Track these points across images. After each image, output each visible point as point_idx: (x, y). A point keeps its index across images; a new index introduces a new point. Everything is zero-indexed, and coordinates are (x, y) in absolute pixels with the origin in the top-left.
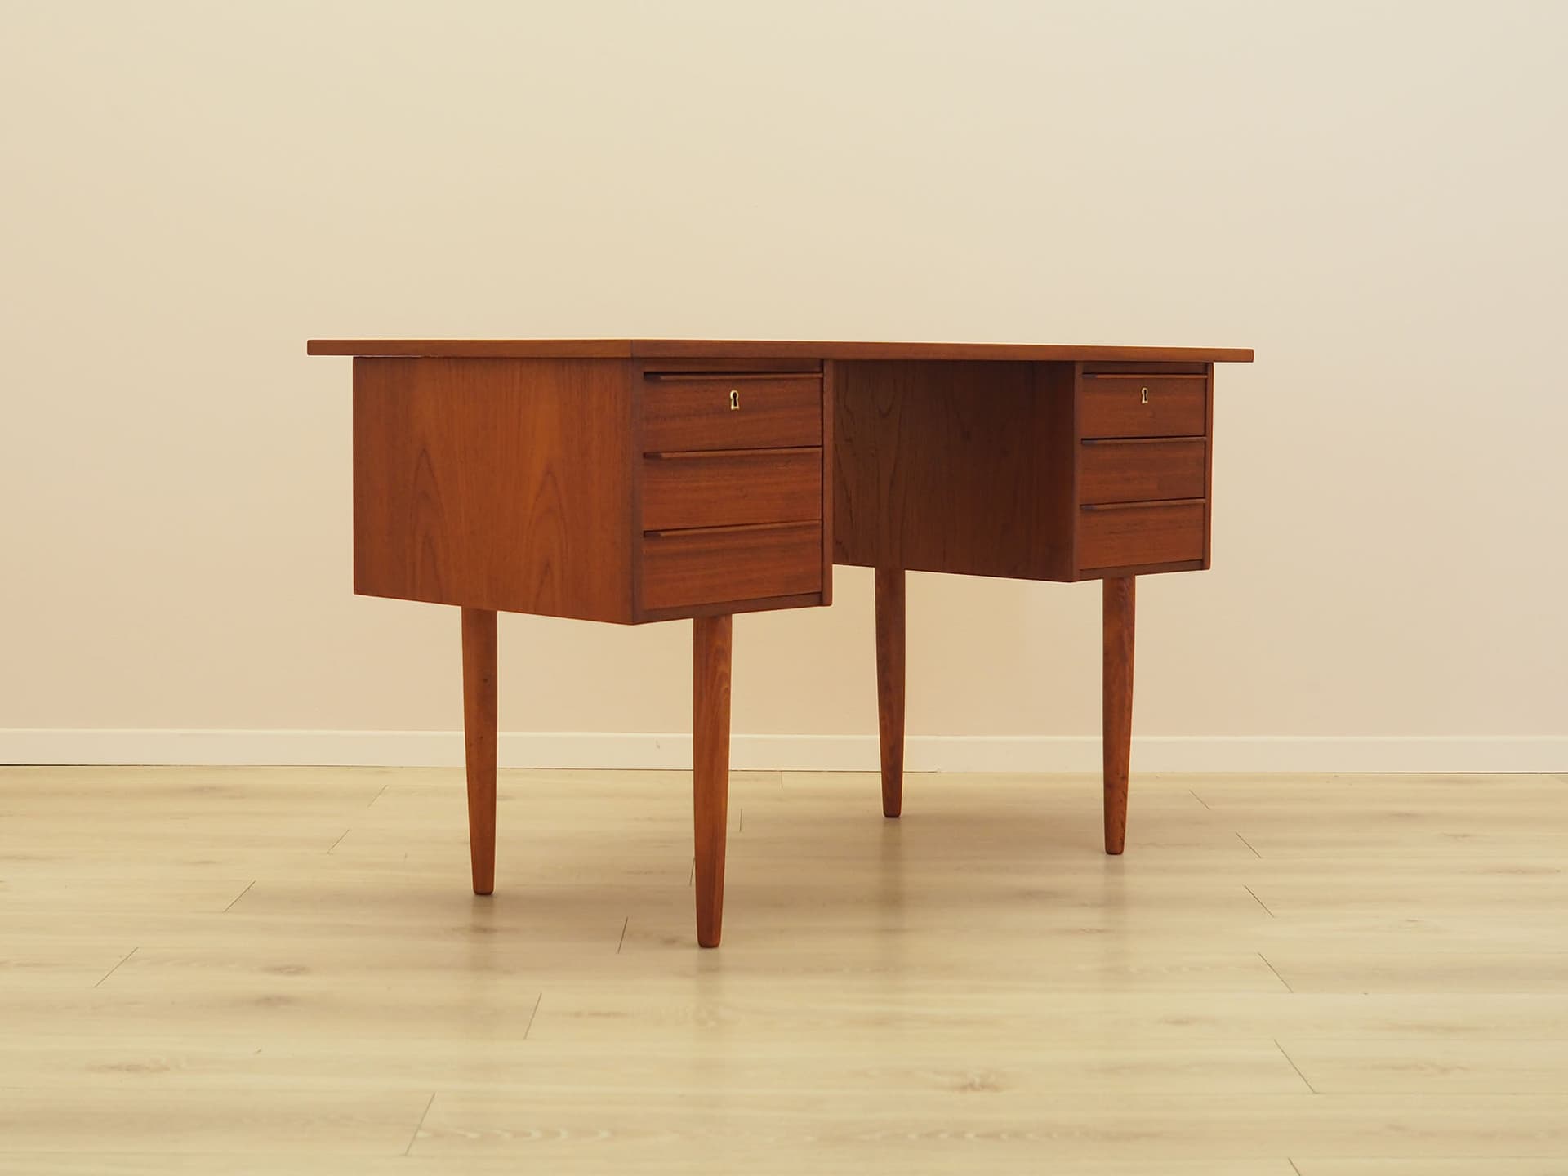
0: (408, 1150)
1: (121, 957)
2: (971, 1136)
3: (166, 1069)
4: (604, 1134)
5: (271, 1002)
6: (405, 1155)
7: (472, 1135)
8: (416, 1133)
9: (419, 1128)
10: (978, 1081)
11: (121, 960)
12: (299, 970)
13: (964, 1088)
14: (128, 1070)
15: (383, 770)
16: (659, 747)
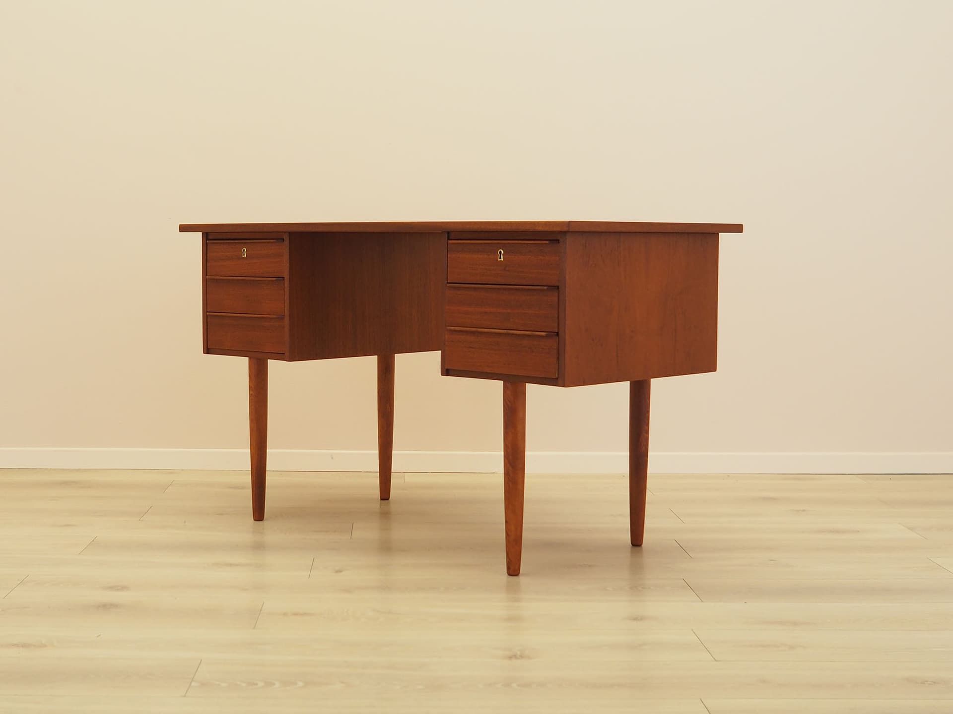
0: (186, 694)
1: (18, 580)
2: (514, 685)
3: (45, 646)
4: (300, 684)
5: (106, 607)
6: (185, 696)
7: (224, 685)
8: (191, 683)
9: (192, 680)
10: (519, 653)
11: (19, 582)
12: (123, 588)
13: (510, 658)
14: (22, 646)
15: (171, 472)
16: (332, 458)
